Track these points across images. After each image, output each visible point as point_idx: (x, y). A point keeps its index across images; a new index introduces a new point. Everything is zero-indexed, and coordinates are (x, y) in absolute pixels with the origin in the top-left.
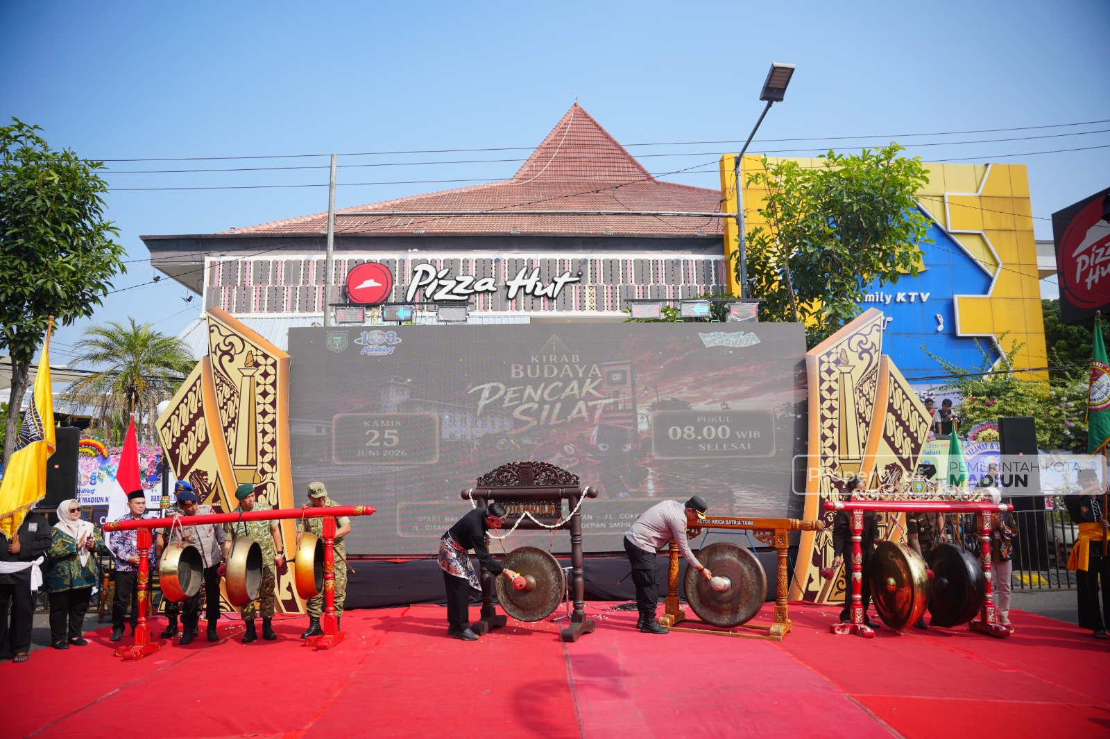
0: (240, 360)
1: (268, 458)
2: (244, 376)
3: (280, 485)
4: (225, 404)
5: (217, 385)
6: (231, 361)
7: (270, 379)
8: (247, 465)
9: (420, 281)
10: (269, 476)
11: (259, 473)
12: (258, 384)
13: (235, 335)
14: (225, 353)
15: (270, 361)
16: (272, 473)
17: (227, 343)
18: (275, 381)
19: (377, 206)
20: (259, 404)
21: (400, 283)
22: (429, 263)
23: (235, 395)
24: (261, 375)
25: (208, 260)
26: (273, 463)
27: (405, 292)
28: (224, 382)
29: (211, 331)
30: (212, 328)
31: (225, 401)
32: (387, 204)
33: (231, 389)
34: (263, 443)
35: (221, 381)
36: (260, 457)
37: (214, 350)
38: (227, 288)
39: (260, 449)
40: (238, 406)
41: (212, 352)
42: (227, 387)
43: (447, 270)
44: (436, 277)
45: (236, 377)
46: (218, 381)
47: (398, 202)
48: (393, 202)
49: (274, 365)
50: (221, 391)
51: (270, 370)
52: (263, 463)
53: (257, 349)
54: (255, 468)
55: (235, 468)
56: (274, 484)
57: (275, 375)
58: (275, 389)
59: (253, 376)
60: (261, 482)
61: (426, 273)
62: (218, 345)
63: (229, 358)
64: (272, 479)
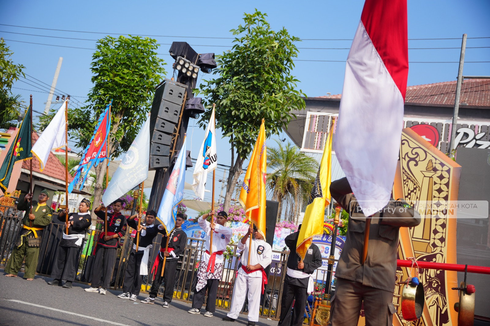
0: (423, 165)
1: (439, 236)
2: (425, 176)
3: (447, 257)
4: (409, 194)
5: (404, 180)
6: (416, 165)
7: (445, 181)
8: (422, 239)
9: (461, 140)
10: (439, 249)
11: (431, 245)
12: (435, 183)
13: (420, 148)
14: (411, 159)
15: (445, 168)
16: (441, 247)
17: (414, 153)
18: (448, 182)
19: (415, 88)
20: (434, 197)
21: (444, 140)
22: (469, 127)
23: (417, 189)
24: (438, 177)
25: (309, 114)
26: (442, 240)
27: (448, 146)
28: (410, 179)
29: (403, 144)
30: (403, 142)
31: (409, 192)
32: (422, 87)
33: (415, 184)
34: (436, 225)
35: (407, 178)
36: (432, 235)
37: (403, 157)
38: (320, 133)
39: (433, 228)
40: (419, 197)
41: (402, 158)
42: (411, 182)
43: (484, 134)
44: (474, 138)
45: (419, 177)
46: (405, 178)
47: (430, 86)
48: (426, 86)
49: (448, 171)
50: (407, 185)
51: (445, 174)
52: (434, 239)
53: (436, 159)
54: (428, 241)
55: (413, 239)
56: (442, 255)
57: (449, 178)
58: (448, 188)
59: (431, 177)
60: (432, 252)
61: (466, 135)
62: (407, 154)
63: (414, 163)
64: (441, 251)
